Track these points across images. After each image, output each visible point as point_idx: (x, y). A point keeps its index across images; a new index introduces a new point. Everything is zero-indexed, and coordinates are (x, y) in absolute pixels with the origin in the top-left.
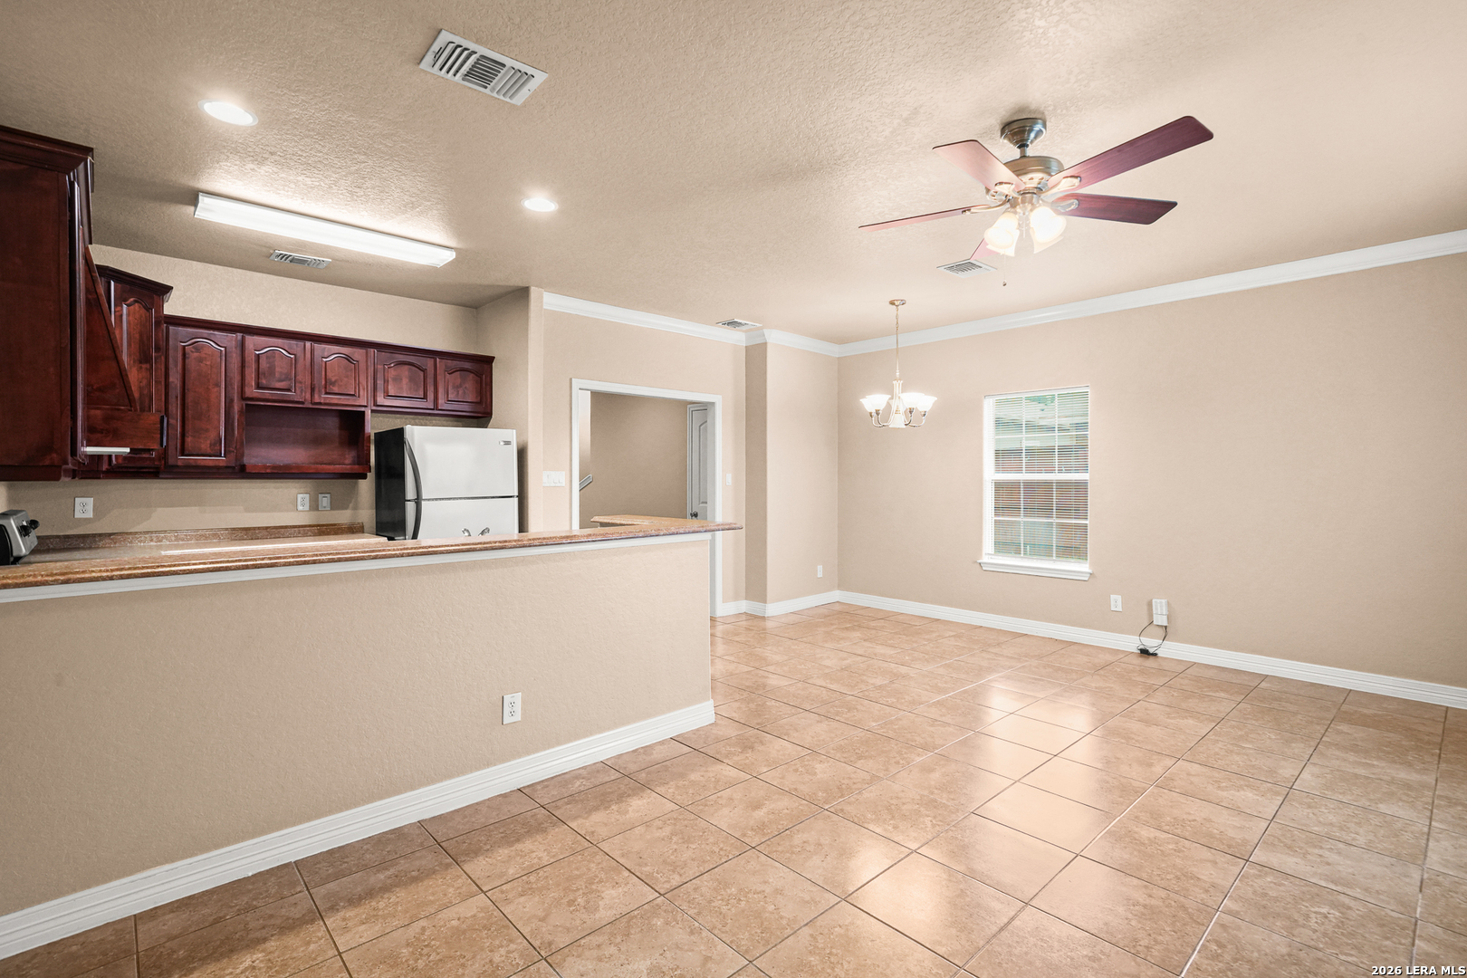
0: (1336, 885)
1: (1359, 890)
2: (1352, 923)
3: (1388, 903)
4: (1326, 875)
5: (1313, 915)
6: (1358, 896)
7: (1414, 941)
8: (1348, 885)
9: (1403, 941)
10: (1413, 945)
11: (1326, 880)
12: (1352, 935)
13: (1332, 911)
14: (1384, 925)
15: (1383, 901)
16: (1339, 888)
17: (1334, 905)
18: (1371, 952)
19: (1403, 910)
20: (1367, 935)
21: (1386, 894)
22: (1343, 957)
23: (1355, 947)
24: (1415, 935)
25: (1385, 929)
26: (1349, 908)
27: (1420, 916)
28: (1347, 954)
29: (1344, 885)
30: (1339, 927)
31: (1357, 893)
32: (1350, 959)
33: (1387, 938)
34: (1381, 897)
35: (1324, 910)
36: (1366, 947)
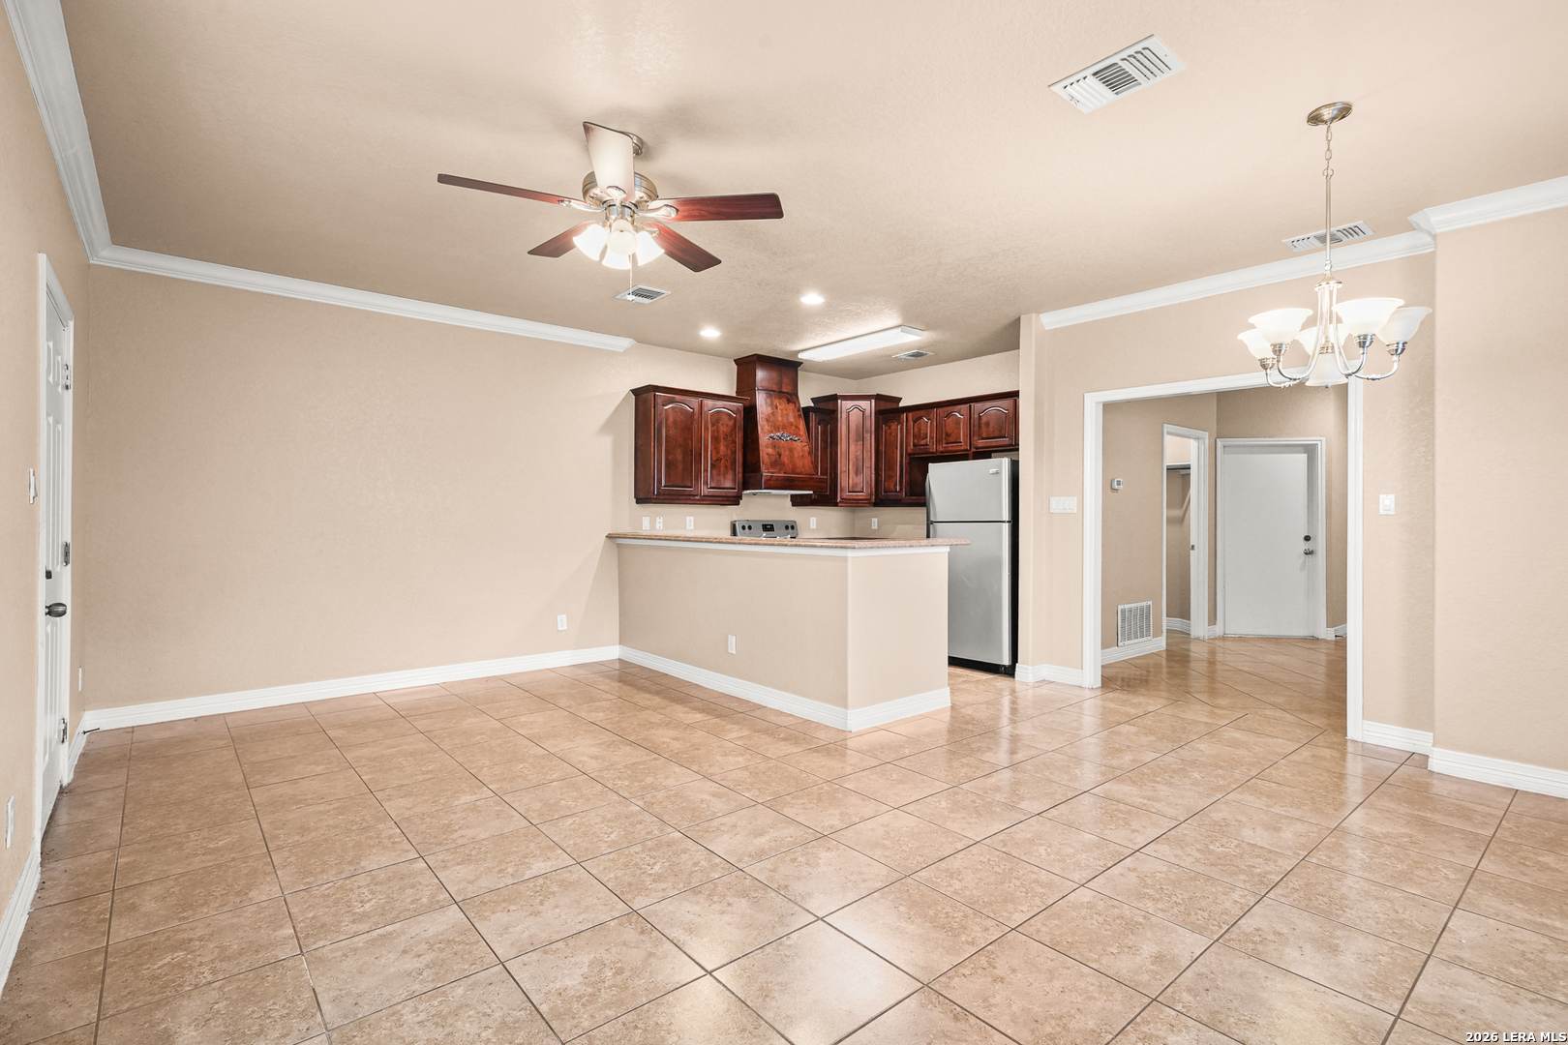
0: (382, 936)
1: (361, 945)
2: (342, 911)
3: (331, 951)
4: (394, 938)
5: (370, 897)
6: (357, 939)
7: (295, 931)
8: (372, 943)
9: (302, 924)
10: (294, 927)
11: (391, 934)
12: (336, 903)
13: (362, 909)
14: (322, 927)
15: (336, 951)
16: (375, 934)
17: (365, 916)
18: (317, 900)
19: (318, 954)
20: (327, 910)
21: (339, 959)
22: (330, 884)
23: (328, 896)
24: (297, 937)
25: (319, 924)
26: (354, 922)
27: (301, 959)
28: (330, 888)
29: (375, 940)
30: (347, 901)
31: (359, 941)
32: (326, 886)
33: (313, 918)
34: (340, 953)
35: (367, 906)
36: (322, 901)
